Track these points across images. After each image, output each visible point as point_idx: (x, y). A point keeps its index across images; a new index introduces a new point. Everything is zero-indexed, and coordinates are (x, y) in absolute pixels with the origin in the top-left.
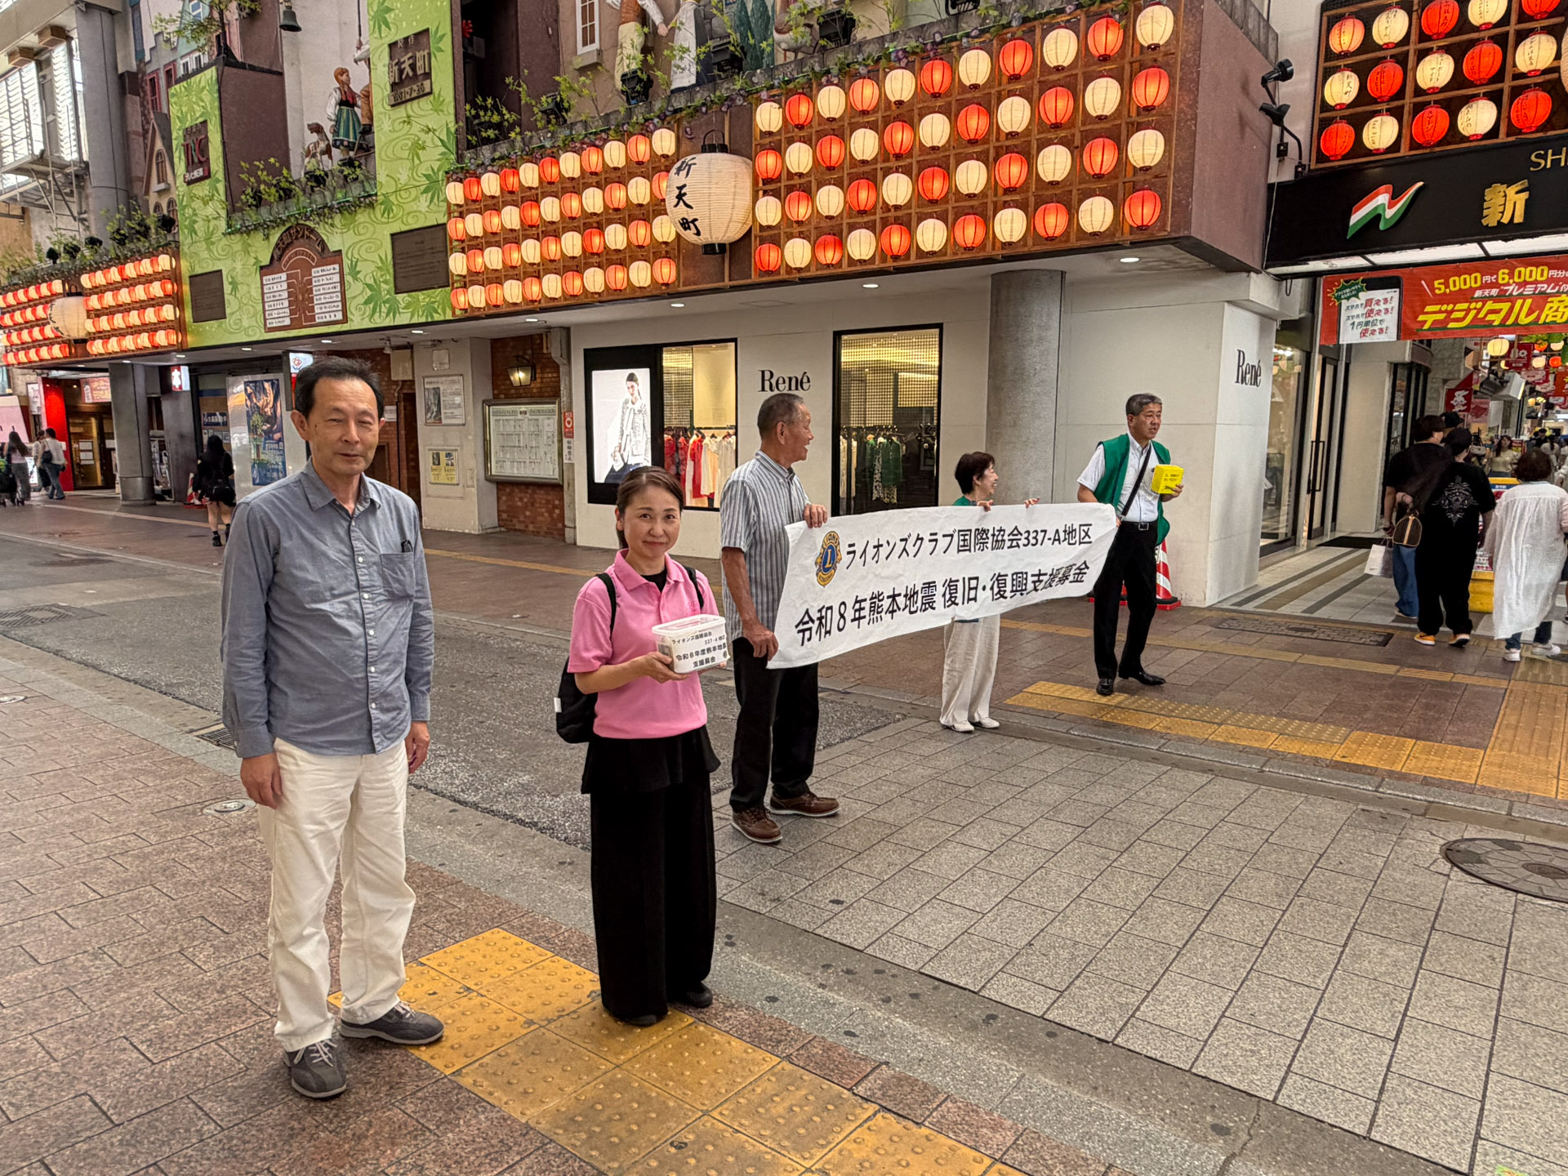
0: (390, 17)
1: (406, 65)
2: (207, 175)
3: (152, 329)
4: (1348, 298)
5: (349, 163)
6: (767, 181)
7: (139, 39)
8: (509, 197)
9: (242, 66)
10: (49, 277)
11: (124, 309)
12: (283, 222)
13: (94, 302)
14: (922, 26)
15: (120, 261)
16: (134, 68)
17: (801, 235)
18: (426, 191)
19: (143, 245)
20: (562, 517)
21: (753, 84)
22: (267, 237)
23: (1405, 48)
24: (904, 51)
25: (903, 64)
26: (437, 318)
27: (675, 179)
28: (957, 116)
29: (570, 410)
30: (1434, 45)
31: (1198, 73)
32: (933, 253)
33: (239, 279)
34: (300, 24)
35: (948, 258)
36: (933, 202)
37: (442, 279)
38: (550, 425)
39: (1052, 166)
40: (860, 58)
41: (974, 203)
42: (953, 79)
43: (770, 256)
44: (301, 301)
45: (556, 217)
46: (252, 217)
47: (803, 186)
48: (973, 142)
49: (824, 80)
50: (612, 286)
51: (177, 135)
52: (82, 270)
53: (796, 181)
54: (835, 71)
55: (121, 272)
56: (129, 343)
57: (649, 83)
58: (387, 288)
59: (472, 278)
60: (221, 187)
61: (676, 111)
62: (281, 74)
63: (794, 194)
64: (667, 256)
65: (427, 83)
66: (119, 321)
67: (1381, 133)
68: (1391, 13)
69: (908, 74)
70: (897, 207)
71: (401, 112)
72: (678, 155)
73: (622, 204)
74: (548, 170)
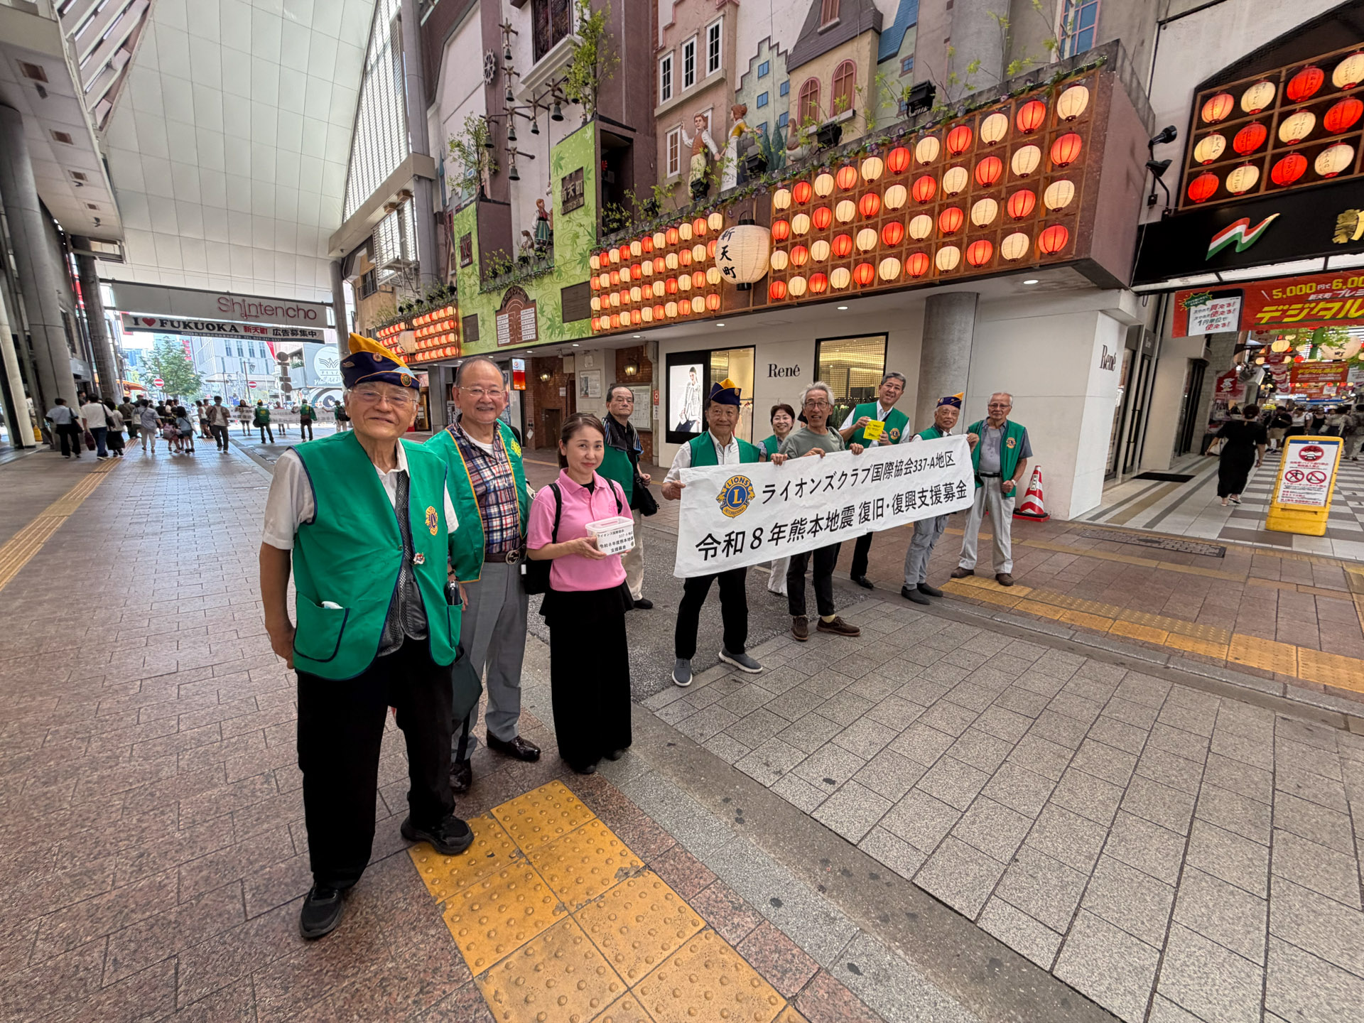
0: (562, 163)
1: (570, 190)
2: (471, 262)
3: (443, 347)
4: (1196, 305)
5: (540, 250)
6: (779, 241)
7: (444, 194)
8: (624, 263)
9: (489, 201)
10: (398, 321)
11: (431, 336)
12: (507, 285)
13: (418, 333)
14: (889, 128)
15: (430, 311)
16: (441, 210)
17: (800, 274)
18: (580, 263)
19: (441, 302)
20: (651, 451)
21: (773, 178)
22: (499, 295)
23: (1270, 112)
24: (876, 144)
25: (875, 153)
26: (584, 336)
27: (722, 242)
28: (912, 185)
29: (657, 389)
30: (1297, 107)
31: (1105, 136)
32: (889, 281)
33: (486, 318)
34: (519, 175)
35: (901, 283)
36: (892, 246)
37: (587, 313)
38: (646, 398)
39: (983, 213)
40: (845, 153)
41: (922, 245)
42: (911, 160)
43: (779, 289)
44: (515, 329)
45: (650, 273)
46: (492, 283)
47: (803, 243)
48: (923, 202)
49: (819, 170)
50: (682, 313)
51: (457, 241)
52: (414, 317)
53: (798, 239)
54: (827, 163)
55: (431, 317)
56: (434, 355)
57: (707, 187)
58: (558, 320)
59: (604, 311)
60: (477, 268)
61: (723, 201)
62: (509, 205)
63: (797, 247)
64: (715, 293)
65: (581, 199)
66: (429, 343)
67: (1243, 179)
68: (1260, 86)
69: (878, 160)
70: (866, 252)
71: (567, 218)
72: (724, 228)
73: (689, 263)
74: (646, 245)
